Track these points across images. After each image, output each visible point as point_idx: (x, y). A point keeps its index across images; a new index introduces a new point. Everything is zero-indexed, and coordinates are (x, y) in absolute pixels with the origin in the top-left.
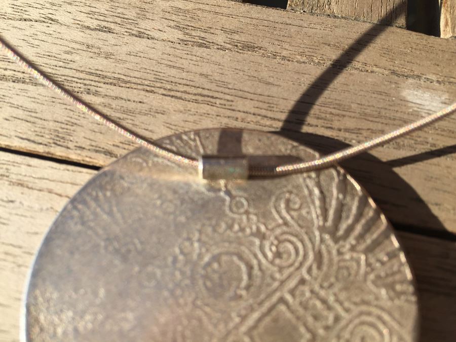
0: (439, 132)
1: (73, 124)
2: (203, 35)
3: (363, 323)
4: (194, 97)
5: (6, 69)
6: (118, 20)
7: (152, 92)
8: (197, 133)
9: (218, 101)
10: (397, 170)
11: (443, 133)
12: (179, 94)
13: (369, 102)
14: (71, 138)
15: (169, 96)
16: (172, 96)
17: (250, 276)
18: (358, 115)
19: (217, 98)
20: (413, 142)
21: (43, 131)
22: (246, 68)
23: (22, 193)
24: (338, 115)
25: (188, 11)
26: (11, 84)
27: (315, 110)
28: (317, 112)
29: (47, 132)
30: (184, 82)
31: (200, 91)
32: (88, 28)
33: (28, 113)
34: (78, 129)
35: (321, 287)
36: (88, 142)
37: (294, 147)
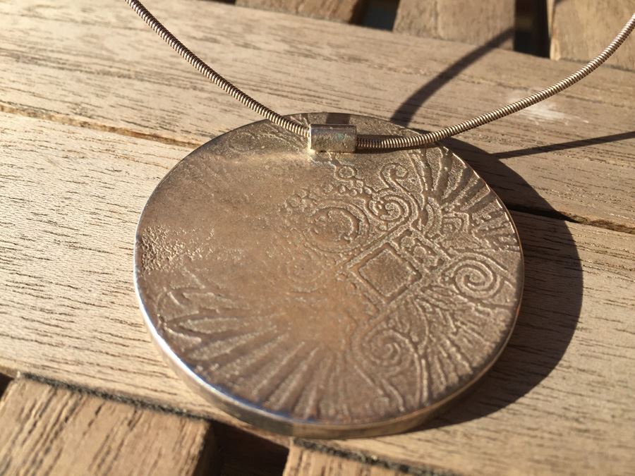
0: (546, 132)
1: (179, 113)
2: (308, 48)
3: (467, 265)
4: (300, 97)
5: (111, 67)
6: (225, 33)
7: (258, 90)
8: (304, 115)
9: (324, 101)
10: (503, 161)
11: (551, 133)
12: (285, 94)
13: (475, 106)
14: (178, 124)
15: (276, 95)
16: (278, 95)
17: (357, 227)
18: (464, 117)
19: (323, 98)
20: (520, 139)
21: (149, 117)
22: (352, 76)
23: (128, 165)
24: (445, 116)
25: (294, 29)
26: (116, 79)
27: (422, 110)
28: (424, 113)
29: (153, 117)
30: (290, 84)
31: (306, 92)
32: (194, 38)
33: (133, 102)
34: (185, 117)
35: (426, 237)
36: (195, 128)
37: (400, 129)
